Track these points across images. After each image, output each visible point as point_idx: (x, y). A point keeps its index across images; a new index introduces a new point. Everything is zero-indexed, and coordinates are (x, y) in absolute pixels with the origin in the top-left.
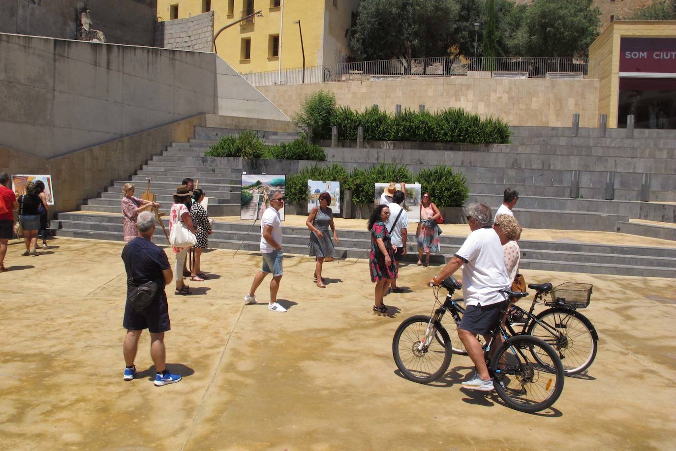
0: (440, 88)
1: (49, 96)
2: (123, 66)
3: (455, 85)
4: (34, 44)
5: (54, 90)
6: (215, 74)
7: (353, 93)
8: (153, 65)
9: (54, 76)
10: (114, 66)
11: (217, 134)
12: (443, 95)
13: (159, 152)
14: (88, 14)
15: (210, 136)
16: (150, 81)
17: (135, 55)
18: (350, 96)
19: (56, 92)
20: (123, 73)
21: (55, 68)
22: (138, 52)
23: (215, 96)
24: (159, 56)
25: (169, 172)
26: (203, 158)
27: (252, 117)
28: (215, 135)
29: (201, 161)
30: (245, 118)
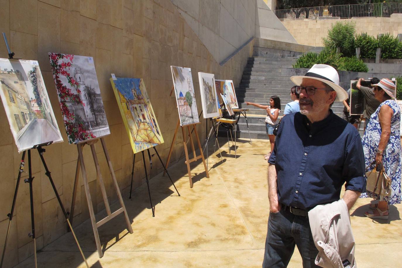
0: (379, 24)
3: (389, 22)
6: (256, 8)
7: (310, 29)
11: (267, 53)
12: (380, 30)
15: (263, 54)
18: (308, 31)
19: (221, 4)
23: (255, 25)
25: (272, 80)
26: (296, 69)
27: (282, 41)
28: (266, 54)
29: (294, 72)
30: (279, 42)
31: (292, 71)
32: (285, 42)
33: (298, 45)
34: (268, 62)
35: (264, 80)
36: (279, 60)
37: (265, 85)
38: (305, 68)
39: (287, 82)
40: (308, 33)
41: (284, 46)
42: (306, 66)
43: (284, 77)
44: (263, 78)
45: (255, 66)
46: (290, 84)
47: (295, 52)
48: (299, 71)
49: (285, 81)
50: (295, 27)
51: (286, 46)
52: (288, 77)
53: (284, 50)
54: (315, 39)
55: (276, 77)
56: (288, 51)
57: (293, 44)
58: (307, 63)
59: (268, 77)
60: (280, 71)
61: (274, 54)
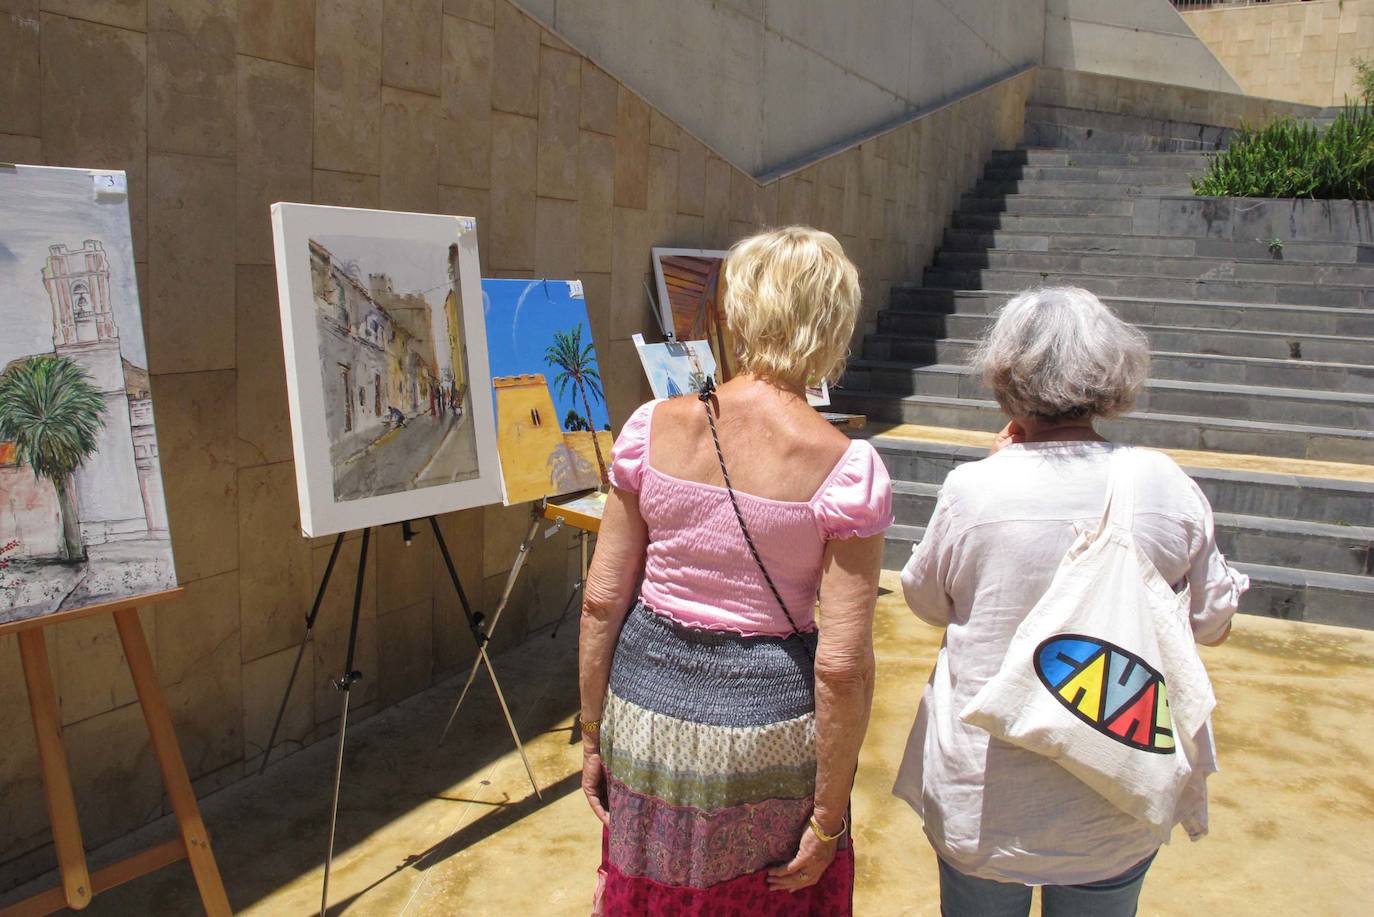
7: (1309, 37)
11: (1090, 133)
15: (1071, 138)
23: (1047, 11)
25: (1084, 256)
26: (1207, 202)
27: (1167, 82)
28: (1086, 136)
29: (1198, 214)
30: (1150, 85)
31: (1184, 210)
32: (1178, 88)
33: (1242, 99)
34: (1079, 169)
35: (1043, 253)
36: (1135, 160)
37: (1046, 275)
38: (1254, 195)
39: (1157, 264)
40: (1299, 55)
41: (1174, 103)
42: (1256, 185)
43: (1144, 240)
44: (1042, 244)
45: (1023, 186)
46: (1167, 273)
47: (1223, 129)
48: (1221, 213)
49: (1145, 257)
50: (1243, 34)
51: (1185, 104)
52: (1164, 238)
53: (1170, 121)
54: (1330, 80)
55: (1103, 240)
56: (1190, 123)
57: (1217, 95)
58: (1262, 171)
59: (1065, 238)
60: (1129, 209)
61: (1126, 136)
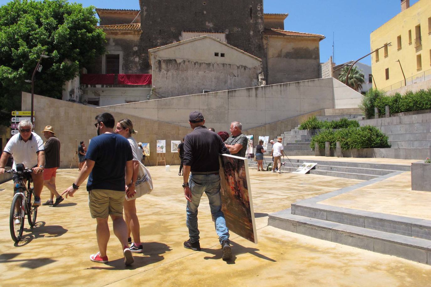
1: (226, 112)
2: (265, 94)
4: (219, 94)
5: (228, 109)
6: (333, 87)
8: (284, 91)
9: (228, 104)
10: (259, 95)
11: (327, 119)
13: (289, 130)
14: (262, 74)
16: (283, 98)
17: (272, 89)
19: (229, 110)
20: (265, 97)
21: (229, 101)
22: (273, 87)
23: (333, 99)
24: (288, 86)
47: (355, 115)
56: (348, 115)
